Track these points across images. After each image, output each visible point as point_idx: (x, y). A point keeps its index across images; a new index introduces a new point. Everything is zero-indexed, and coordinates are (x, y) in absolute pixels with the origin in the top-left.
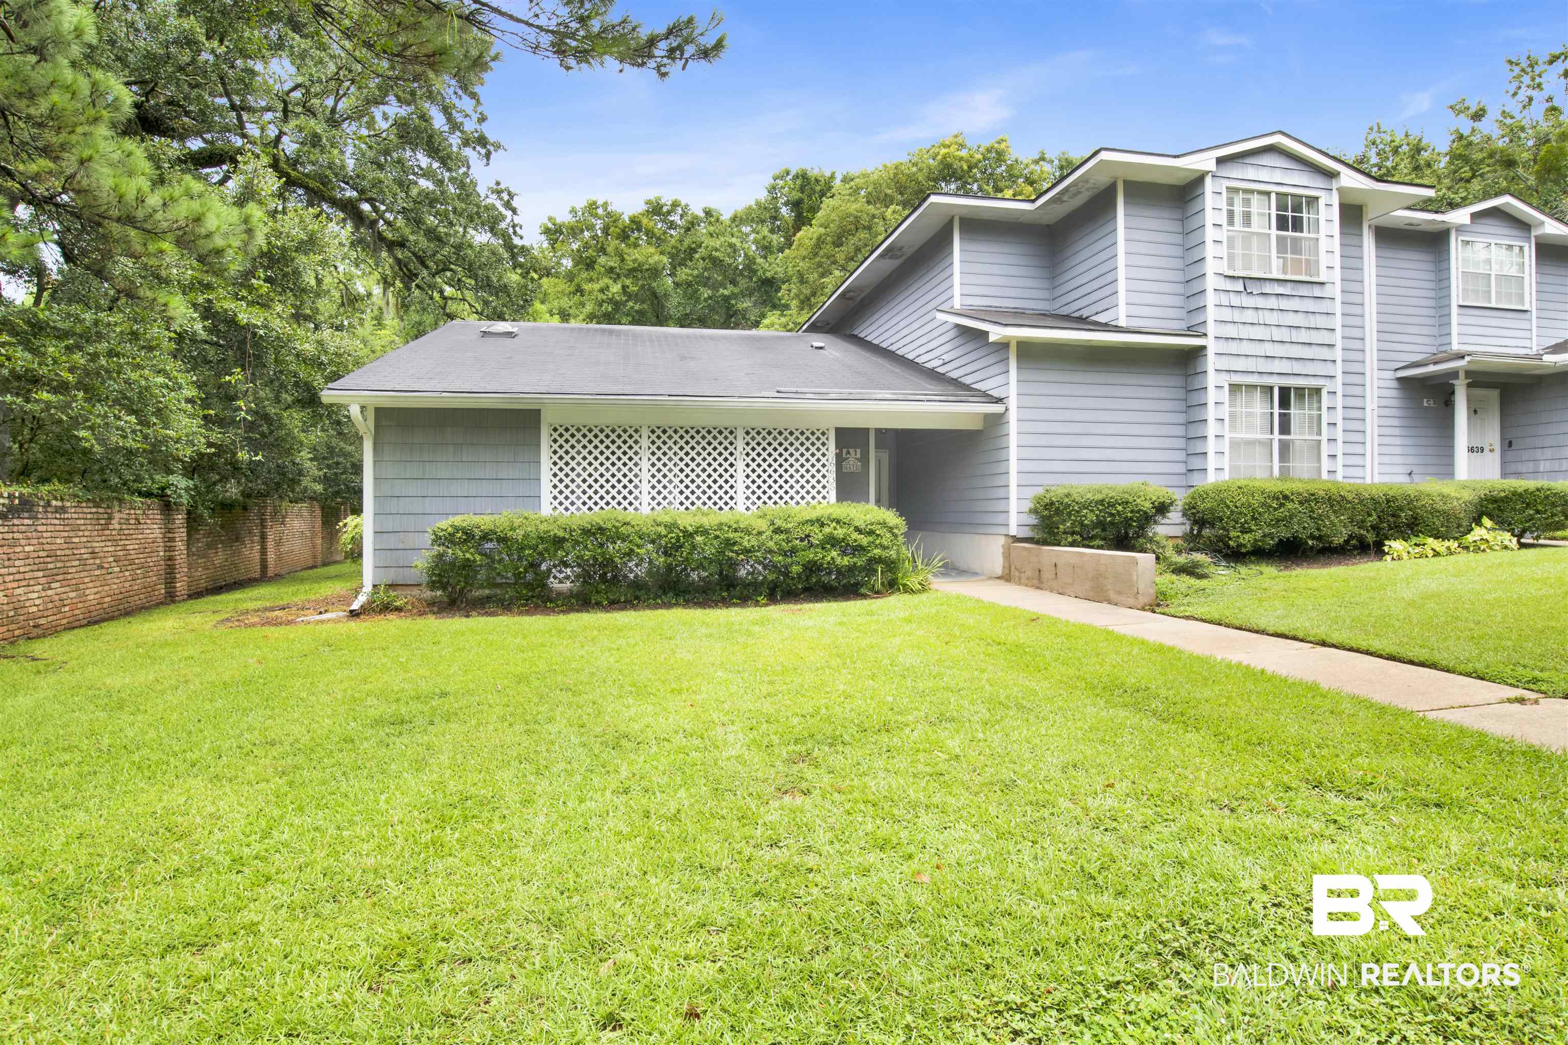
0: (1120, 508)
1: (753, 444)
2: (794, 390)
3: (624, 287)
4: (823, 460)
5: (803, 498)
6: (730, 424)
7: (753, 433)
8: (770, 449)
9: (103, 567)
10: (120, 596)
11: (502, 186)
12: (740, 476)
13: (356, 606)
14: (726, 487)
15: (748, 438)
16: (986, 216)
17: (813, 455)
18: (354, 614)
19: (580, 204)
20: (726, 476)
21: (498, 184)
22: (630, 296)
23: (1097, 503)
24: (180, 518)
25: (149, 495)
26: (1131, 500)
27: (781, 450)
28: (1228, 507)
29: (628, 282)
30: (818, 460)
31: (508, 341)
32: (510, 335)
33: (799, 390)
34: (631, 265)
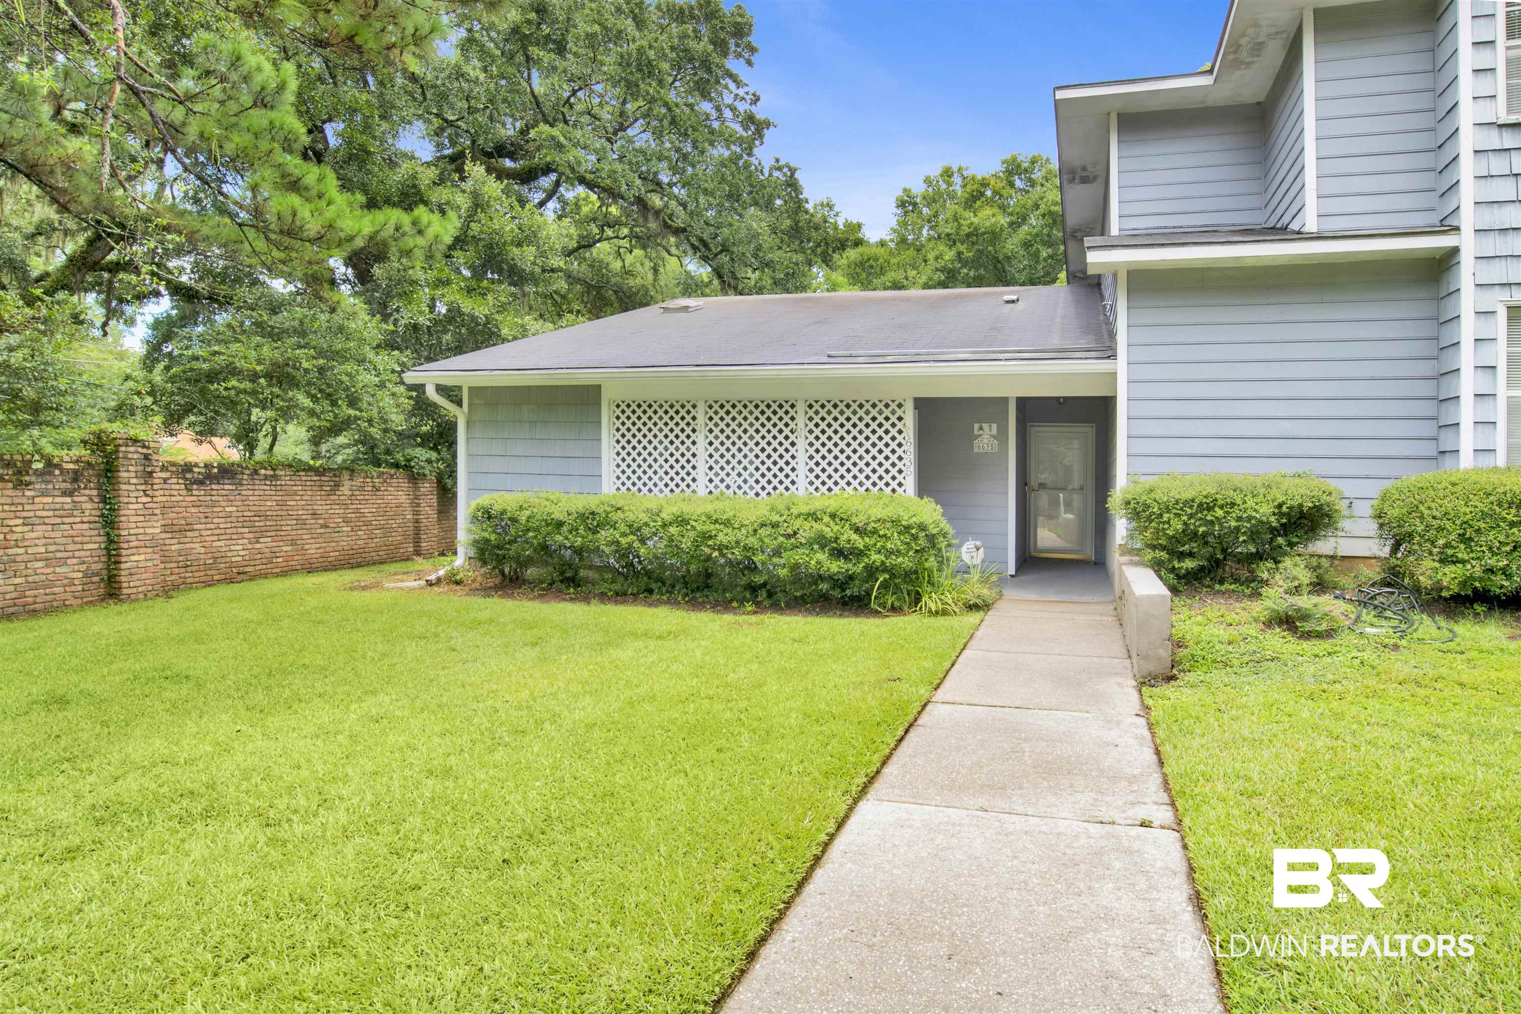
0: (1219, 513)
1: (817, 419)
2: (847, 353)
3: (959, 254)
4: (900, 439)
5: (874, 484)
6: (791, 396)
7: (817, 407)
8: (836, 425)
9: (327, 527)
10: (351, 552)
11: (782, 163)
12: (802, 457)
13: (433, 577)
14: (787, 470)
15: (811, 413)
16: (1154, 105)
17: (887, 432)
18: (430, 584)
19: (934, 171)
20: (787, 457)
21: (777, 161)
22: (965, 263)
23: (1185, 503)
24: (426, 487)
25: (397, 466)
26: (1239, 501)
27: (848, 426)
28: (1422, 517)
29: (962, 248)
30: (893, 439)
31: (683, 315)
32: (685, 309)
33: (854, 353)
34: (967, 230)
